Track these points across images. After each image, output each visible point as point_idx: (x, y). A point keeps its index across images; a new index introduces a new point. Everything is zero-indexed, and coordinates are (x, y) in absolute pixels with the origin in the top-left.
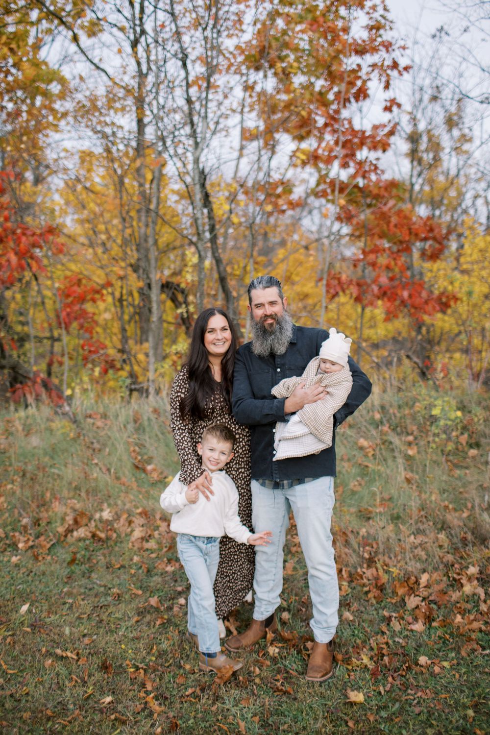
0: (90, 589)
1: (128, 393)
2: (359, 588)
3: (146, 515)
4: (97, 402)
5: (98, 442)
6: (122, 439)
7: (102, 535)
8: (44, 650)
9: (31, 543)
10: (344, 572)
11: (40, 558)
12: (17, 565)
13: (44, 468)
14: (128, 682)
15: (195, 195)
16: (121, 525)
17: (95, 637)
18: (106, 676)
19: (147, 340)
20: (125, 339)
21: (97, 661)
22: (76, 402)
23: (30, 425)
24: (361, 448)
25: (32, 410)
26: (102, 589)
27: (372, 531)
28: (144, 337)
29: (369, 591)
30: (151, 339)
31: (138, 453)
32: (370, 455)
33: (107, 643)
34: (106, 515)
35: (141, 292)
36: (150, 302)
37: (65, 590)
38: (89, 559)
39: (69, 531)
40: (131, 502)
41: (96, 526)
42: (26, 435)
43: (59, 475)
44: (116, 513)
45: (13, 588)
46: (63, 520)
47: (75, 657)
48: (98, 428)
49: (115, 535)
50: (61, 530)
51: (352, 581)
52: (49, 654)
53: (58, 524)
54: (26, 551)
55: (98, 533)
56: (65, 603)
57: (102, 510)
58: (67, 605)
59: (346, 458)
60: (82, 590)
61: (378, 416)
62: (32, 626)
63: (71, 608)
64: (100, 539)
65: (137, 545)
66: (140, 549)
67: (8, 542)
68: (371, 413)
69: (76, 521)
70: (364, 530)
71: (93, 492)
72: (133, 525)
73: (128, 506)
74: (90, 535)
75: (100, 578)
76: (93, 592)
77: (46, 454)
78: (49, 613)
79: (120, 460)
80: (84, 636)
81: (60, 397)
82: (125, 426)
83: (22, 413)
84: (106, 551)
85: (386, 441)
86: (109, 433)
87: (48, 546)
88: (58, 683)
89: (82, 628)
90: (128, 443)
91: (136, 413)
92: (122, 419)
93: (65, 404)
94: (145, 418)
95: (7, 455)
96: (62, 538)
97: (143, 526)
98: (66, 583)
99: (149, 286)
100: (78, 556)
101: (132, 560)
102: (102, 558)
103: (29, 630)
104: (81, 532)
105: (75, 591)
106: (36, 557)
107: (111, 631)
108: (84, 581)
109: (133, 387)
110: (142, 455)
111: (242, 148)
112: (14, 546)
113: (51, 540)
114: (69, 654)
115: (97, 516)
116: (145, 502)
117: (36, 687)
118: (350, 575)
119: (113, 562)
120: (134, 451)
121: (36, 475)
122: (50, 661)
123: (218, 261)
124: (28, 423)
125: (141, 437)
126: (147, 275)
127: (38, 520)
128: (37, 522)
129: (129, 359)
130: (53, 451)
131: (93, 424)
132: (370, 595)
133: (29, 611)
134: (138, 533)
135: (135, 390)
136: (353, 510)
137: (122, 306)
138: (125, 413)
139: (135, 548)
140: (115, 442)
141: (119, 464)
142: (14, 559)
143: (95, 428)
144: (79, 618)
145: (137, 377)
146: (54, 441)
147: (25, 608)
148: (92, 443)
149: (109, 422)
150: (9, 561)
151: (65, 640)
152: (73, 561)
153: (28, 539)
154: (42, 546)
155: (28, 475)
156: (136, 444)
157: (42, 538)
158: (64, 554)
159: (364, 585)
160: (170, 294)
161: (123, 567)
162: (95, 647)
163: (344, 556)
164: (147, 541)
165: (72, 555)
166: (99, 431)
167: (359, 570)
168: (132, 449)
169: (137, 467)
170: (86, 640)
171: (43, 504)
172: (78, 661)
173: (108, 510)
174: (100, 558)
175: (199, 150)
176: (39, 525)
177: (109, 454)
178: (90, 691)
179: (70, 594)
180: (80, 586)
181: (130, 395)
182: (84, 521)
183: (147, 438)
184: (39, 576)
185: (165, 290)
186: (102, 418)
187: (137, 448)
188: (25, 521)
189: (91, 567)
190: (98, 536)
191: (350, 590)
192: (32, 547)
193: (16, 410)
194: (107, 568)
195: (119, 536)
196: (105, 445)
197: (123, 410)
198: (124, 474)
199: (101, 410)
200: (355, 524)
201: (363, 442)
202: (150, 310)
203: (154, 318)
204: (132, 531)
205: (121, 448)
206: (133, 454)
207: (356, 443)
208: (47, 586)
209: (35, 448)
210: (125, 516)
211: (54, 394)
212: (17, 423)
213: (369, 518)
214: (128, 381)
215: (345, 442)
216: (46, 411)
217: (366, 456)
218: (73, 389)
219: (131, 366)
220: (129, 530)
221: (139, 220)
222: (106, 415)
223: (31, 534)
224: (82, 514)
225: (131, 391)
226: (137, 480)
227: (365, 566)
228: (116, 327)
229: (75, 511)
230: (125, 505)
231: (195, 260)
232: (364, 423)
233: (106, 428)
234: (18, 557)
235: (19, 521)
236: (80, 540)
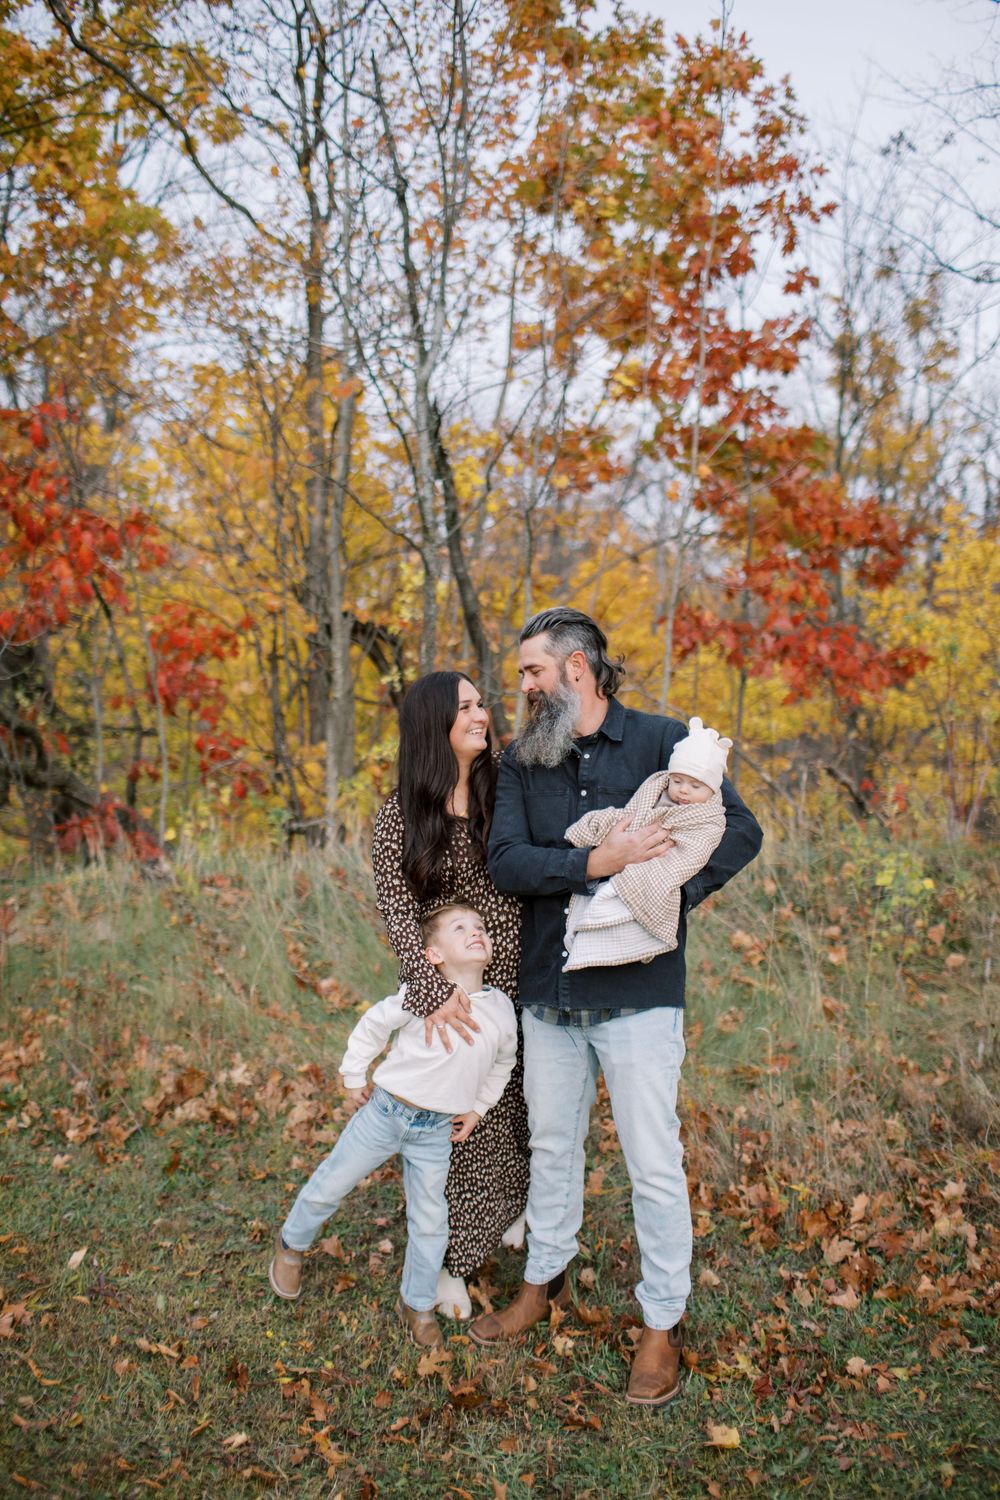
0: (207, 1221)
1: (285, 838)
2: (732, 1223)
3: (317, 1076)
4: (224, 854)
5: (226, 933)
6: (272, 926)
7: (232, 1115)
8: (114, 1339)
9: (91, 1130)
10: (702, 1192)
11: (110, 1159)
12: (63, 1173)
13: (119, 983)
14: (279, 1404)
15: (418, 454)
16: (268, 1096)
17: (214, 1315)
18: (235, 1392)
19: (323, 738)
20: (279, 732)
21: (217, 1362)
22: (185, 854)
23: (93, 898)
24: (739, 949)
25: (96, 871)
26: (230, 1221)
27: (758, 1112)
28: (317, 731)
29: (752, 1229)
30: (330, 733)
31: (304, 956)
32: (755, 962)
33: (238, 1327)
34: (240, 1075)
35: (312, 642)
36: (330, 661)
37: (157, 1222)
38: (205, 1162)
39: (167, 1106)
40: (288, 1051)
41: (219, 1097)
42: (85, 919)
43: (147, 998)
44: (259, 1073)
45: (55, 1217)
46: (155, 1084)
47: (175, 1354)
48: (226, 905)
49: (256, 1116)
50: (151, 1104)
51: (719, 1209)
52: (124, 1348)
53: (145, 1093)
54: (82, 1145)
55: (223, 1110)
56: (156, 1248)
57: (231, 1066)
58: (161, 1252)
59: (708, 968)
60: (191, 1223)
61: (770, 888)
62: (92, 1292)
63: (168, 1257)
64: (227, 1123)
65: (299, 1135)
66: (305, 1143)
67: (46, 1127)
68: (757, 882)
69: (180, 1088)
70: (743, 1109)
71: (214, 1030)
72: (291, 1096)
73: (282, 1058)
74: (207, 1114)
75: (226, 1199)
76: (215, 1225)
77: (123, 955)
78: (125, 1266)
79: (268, 968)
80: (194, 1312)
81: (153, 844)
82: (278, 903)
83: (79, 875)
84: (239, 1147)
85: (786, 936)
86: (247, 917)
87: (126, 1135)
88: (141, 1405)
89: (190, 1297)
90: (284, 936)
91: (301, 877)
92: (271, 888)
93: (162, 858)
94: (318, 887)
95: (48, 956)
96: (153, 1121)
97: (310, 1097)
98: (160, 1208)
99: (328, 630)
100: (184, 1155)
101: (288, 1164)
102: (230, 1159)
103: (85, 1299)
104: (190, 1110)
105: (176, 1224)
106: (101, 1158)
107: (248, 1304)
108: (194, 1205)
109: (295, 826)
110: (311, 960)
111: (512, 363)
112: (59, 1134)
113: (131, 1124)
114: (163, 1348)
115: (222, 1077)
116: (316, 1051)
117: (97, 1412)
118: (715, 1197)
119: (252, 1167)
120: (296, 951)
121: (100, 996)
122: (126, 1362)
123: (463, 582)
124: (89, 894)
125: (310, 923)
126: (325, 608)
127: (107, 1084)
128: (103, 1089)
129: (288, 771)
130: (138, 950)
131: (217, 897)
132: (754, 1237)
133: (87, 1263)
134: (301, 1112)
135: (299, 831)
136: (721, 1069)
137: (274, 669)
138: (279, 878)
139: (296, 1141)
140: (261, 935)
141: (265, 976)
142: (59, 1161)
143: (219, 906)
144: (184, 1277)
145: (303, 807)
146: (139, 930)
147: (78, 1257)
148: (214, 935)
149: (246, 895)
150: (48, 1165)
151: (155, 1321)
152: (173, 1166)
153: (87, 1122)
154: (113, 1137)
155: (88, 997)
156: (300, 938)
157: (114, 1120)
158: (155, 1152)
159: (742, 1217)
160: (370, 646)
161: (270, 1177)
162: (214, 1334)
163: (703, 1159)
164: (320, 1127)
165: (172, 1153)
166: (228, 912)
167: (732, 1187)
168: (291, 947)
169: (301, 983)
170: (198, 1322)
171: (117, 1054)
172: (180, 1361)
173: (244, 1066)
174: (227, 1161)
175: (428, 366)
176: (108, 1095)
177: (247, 957)
178: (203, 1422)
179: (166, 1230)
180: (187, 1215)
181: (290, 842)
182: (196, 1087)
183: (320, 926)
184: (106, 1194)
185: (360, 637)
186: (233, 885)
187: (301, 946)
188: (80, 1086)
189: (208, 1177)
190: (223, 1117)
191: (714, 1227)
192: (93, 1137)
193: (69, 869)
194: (241, 1179)
195: (264, 1117)
196: (238, 939)
197: (274, 871)
198: (275, 996)
199: (233, 871)
200: (724, 1096)
201: (742, 938)
202: (329, 678)
203: (338, 692)
204: (290, 1107)
205: (270, 944)
206: (293, 957)
207: (728, 940)
208: (122, 1214)
209: (102, 943)
210: (277, 1078)
211: (140, 837)
212: (68, 895)
213: (752, 1087)
214: (287, 816)
215: (707, 936)
216: (125, 870)
217: (747, 964)
218: (178, 828)
219: (292, 784)
220: (284, 1105)
221: (311, 501)
222: (241, 881)
223: (91, 1113)
224: (193, 1074)
225: (291, 833)
226: (300, 1008)
227: (744, 1179)
228: (262, 710)
229: (179, 1067)
230: (276, 1056)
231: (418, 580)
232: (745, 901)
233: (241, 905)
234: (67, 1157)
235: (70, 1086)
236: (187, 1123)
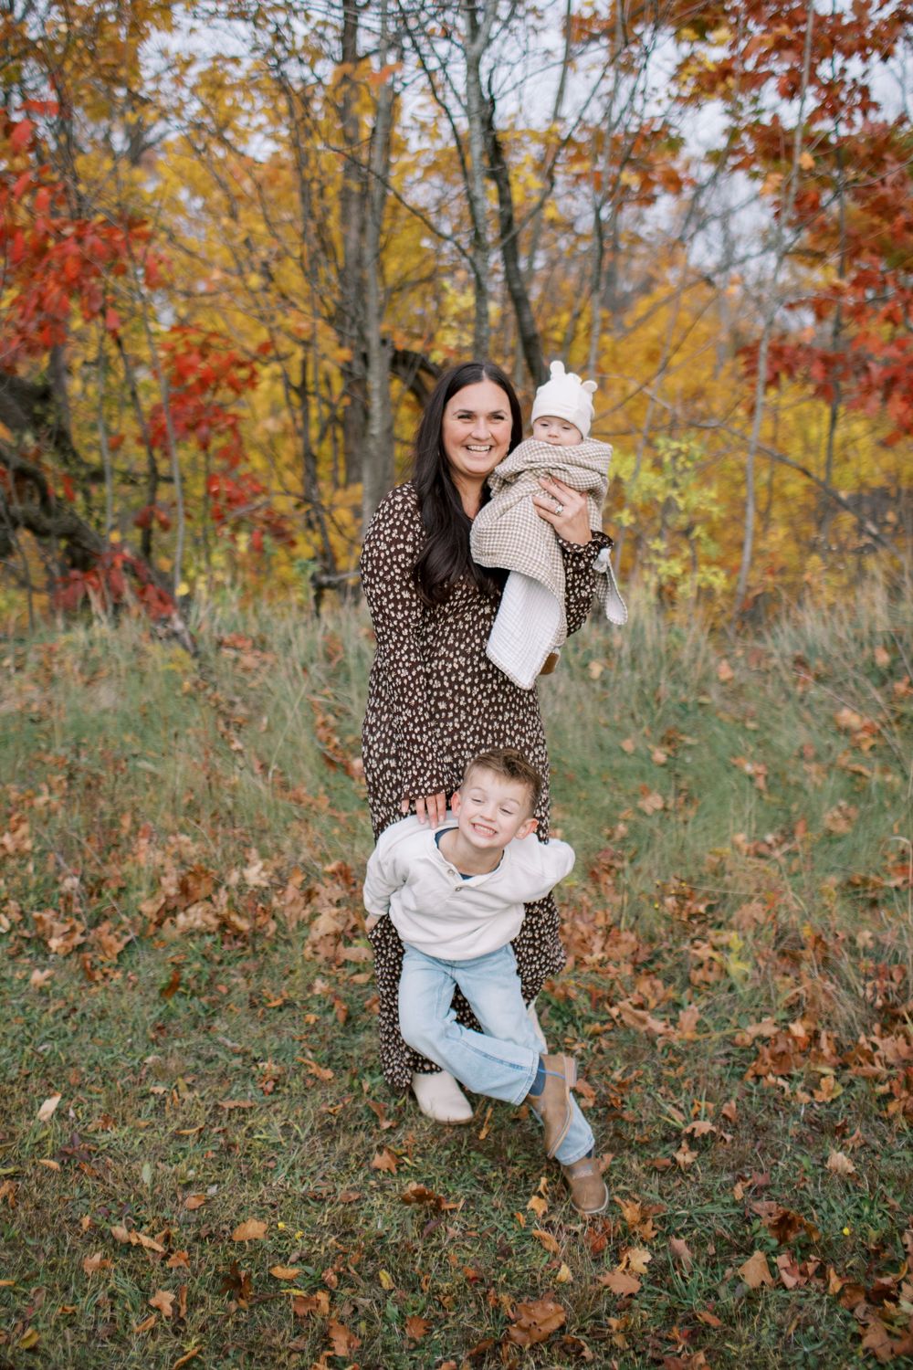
0: (210, 1061)
1: (313, 593)
2: (861, 1086)
3: (346, 878)
4: (243, 609)
5: (245, 702)
6: (297, 693)
7: (244, 925)
8: (86, 1221)
9: (78, 939)
10: (824, 1043)
11: (99, 977)
12: (42, 992)
13: (116, 762)
14: (288, 1327)
15: (469, 148)
16: (288, 901)
17: (213, 1190)
18: (233, 1306)
19: (359, 479)
20: (311, 478)
21: (212, 1257)
22: (200, 612)
23: (98, 660)
24: (847, 731)
25: (102, 628)
26: (237, 1062)
27: (889, 938)
28: (354, 474)
29: (889, 1097)
30: (366, 475)
31: (333, 730)
32: (865, 747)
33: (241, 1208)
34: (255, 874)
35: (346, 372)
36: (366, 393)
37: (149, 1060)
38: (210, 982)
39: (168, 912)
40: (312, 845)
41: (231, 901)
42: (88, 684)
43: (154, 776)
44: (277, 871)
45: (28, 1049)
46: (155, 884)
47: (159, 1248)
48: (246, 670)
49: (273, 926)
50: (149, 908)
51: (845, 1066)
52: (99, 1235)
53: (143, 894)
54: (68, 956)
55: (234, 918)
56: (146, 1096)
57: (246, 863)
58: (152, 1102)
59: (810, 753)
60: (191, 1063)
61: (883, 658)
62: (64, 1156)
63: (159, 1109)
64: (238, 935)
65: (324, 951)
66: (331, 961)
67: (26, 933)
68: (867, 651)
69: (184, 888)
70: (867, 934)
71: (225, 818)
72: (315, 901)
73: (306, 853)
74: (214, 922)
75: (235, 1032)
76: (220, 1066)
77: (127, 725)
78: (106, 1120)
79: (293, 744)
80: (188, 1186)
81: (165, 598)
82: (305, 670)
83: (80, 634)
84: (250, 965)
85: (903, 716)
86: (270, 683)
87: (119, 947)
88: (113, 1319)
89: (183, 1166)
90: (312, 707)
91: (331, 638)
92: (298, 651)
93: (175, 616)
94: (351, 650)
95: (45, 726)
96: (152, 929)
97: (338, 904)
98: (155, 1042)
99: (365, 358)
100: (187, 973)
101: (310, 987)
102: (241, 980)
103: (54, 1164)
104: (196, 916)
105: (172, 1064)
106: (88, 974)
107: (253, 1177)
108: (197, 1038)
109: (325, 579)
110: (342, 735)
112: (40, 942)
113: (125, 933)
114: (146, 1241)
115: (234, 878)
116: (345, 848)
117: (56, 1329)
118: (839, 1048)
119: (266, 992)
120: (324, 724)
121: (97, 777)
122: (97, 1257)
123: (518, 299)
124: (91, 656)
125: (342, 693)
126: (361, 330)
127: (101, 882)
128: (95, 888)
129: (319, 519)
130: (142, 723)
131: (236, 661)
132: (893, 1107)
133: (60, 1114)
134: (327, 923)
135: (330, 586)
136: (834, 880)
137: (305, 405)
138: (308, 638)
139: (320, 959)
140: (284, 704)
141: (289, 753)
142: (37, 977)
143: (238, 671)
144: (177, 1136)
145: (334, 561)
146: (147, 697)
147: (50, 1105)
148: (232, 704)
149: (269, 658)
150: (26, 980)
151: (139, 1197)
152: (171, 988)
153: (73, 930)
154: (103, 948)
155: (80, 777)
156: (330, 710)
157: (105, 927)
158: (151, 967)
159: (876, 1079)
160: (411, 378)
161: (288, 1004)
162: (213, 1216)
163: (822, 999)
164: (348, 943)
165: (172, 970)
166: (248, 678)
167: (862, 1040)
168: (320, 719)
169: (330, 762)
170: (192, 1200)
171: (113, 845)
172: (166, 1258)
173: (260, 864)
174: (237, 982)
176: (100, 895)
177: (269, 730)
178: (191, 1348)
179: (160, 1073)
180: (186, 1052)
181: (318, 599)
182: (204, 888)
183: (354, 695)
184: (92, 1021)
185: (401, 369)
186: (254, 647)
187: (331, 718)
188: (71, 883)
189: (212, 1003)
190: (234, 926)
191: (840, 1091)
192: (80, 948)
193: (68, 628)
194: (253, 1006)
195: (282, 928)
196: (259, 709)
197: (301, 631)
198: (300, 775)
199: (254, 630)
200: (840, 914)
201: (849, 717)
202: (367, 414)
203: (376, 429)
204: (315, 915)
205: (293, 714)
206: (321, 732)
207: (831, 719)
208: (107, 1047)
209: (105, 712)
210: (298, 879)
211: (151, 594)
212: (70, 657)
213: (874, 904)
214: (315, 568)
215: (807, 715)
216: (133, 628)
217: (856, 748)
218: (192, 583)
219: (324, 534)
220: (307, 912)
222: (263, 642)
223: (78, 917)
224: (199, 874)
225: (320, 588)
226: (329, 791)
227: (877, 1028)
228: (289, 449)
229: (183, 863)
230: (298, 852)
231: (468, 300)
232: (852, 673)
233: (265, 669)
234: (47, 972)
235: (57, 883)
236: (190, 934)
